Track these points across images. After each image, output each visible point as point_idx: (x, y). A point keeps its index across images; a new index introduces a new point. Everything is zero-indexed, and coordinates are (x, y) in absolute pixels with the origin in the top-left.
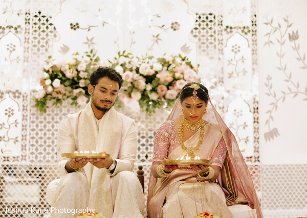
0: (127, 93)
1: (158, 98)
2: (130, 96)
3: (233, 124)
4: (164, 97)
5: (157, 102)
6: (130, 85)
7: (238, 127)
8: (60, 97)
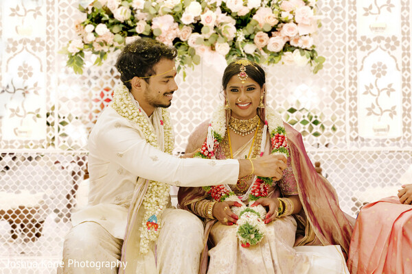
0: (208, 43)
1: (256, 51)
2: (213, 48)
3: (372, 87)
4: (265, 49)
5: (254, 55)
6: (213, 31)
7: (379, 92)
8: (105, 49)
